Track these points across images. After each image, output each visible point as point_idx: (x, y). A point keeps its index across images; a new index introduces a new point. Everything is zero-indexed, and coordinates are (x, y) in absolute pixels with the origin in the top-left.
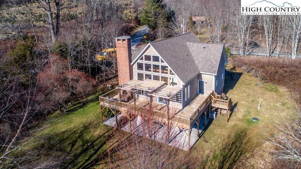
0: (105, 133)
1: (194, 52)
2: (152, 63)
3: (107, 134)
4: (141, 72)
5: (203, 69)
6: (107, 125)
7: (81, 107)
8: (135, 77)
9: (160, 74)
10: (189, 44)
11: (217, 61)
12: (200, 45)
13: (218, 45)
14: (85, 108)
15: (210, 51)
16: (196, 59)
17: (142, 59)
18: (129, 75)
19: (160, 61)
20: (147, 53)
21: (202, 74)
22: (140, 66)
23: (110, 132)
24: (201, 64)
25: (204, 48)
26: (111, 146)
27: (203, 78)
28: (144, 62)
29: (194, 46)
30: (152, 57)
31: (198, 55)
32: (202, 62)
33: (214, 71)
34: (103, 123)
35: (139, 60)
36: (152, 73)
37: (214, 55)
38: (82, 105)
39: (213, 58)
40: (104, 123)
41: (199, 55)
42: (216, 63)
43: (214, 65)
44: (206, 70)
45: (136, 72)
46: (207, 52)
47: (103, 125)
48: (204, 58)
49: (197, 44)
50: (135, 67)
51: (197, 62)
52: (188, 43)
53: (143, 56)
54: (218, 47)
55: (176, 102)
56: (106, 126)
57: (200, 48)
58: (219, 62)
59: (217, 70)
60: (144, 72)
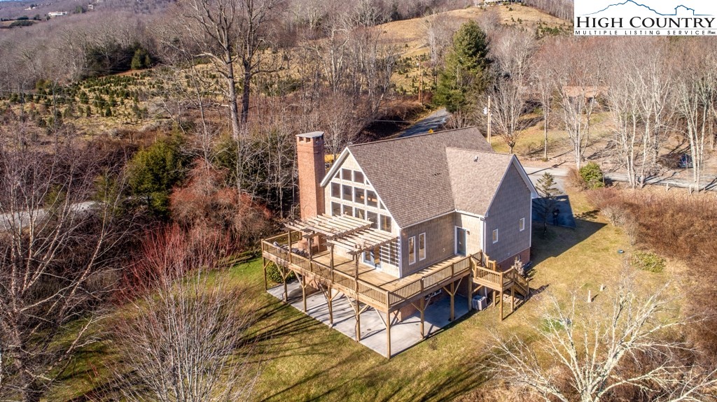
0: (261, 309)
1: (456, 168)
2: (353, 184)
3: (264, 310)
4: (336, 200)
5: (464, 203)
6: (272, 296)
7: (247, 261)
8: (329, 209)
9: (366, 208)
10: (450, 152)
11: (493, 189)
12: (469, 155)
13: (502, 157)
14: (252, 264)
15: (484, 168)
16: (455, 183)
17: (338, 176)
18: (315, 205)
19: (365, 182)
20: (345, 166)
21: (462, 215)
22: (336, 191)
23: (271, 308)
24: (462, 194)
25: (476, 161)
26: (260, 330)
27: (463, 222)
28: (342, 182)
29: (458, 156)
30: (353, 174)
31: (460, 174)
32: (464, 190)
33: (481, 210)
34: (266, 292)
35: (333, 178)
36: (354, 204)
37: (491, 176)
38: (251, 259)
39: (487, 182)
40: (268, 291)
41: (464, 175)
42: (490, 194)
43: (485, 196)
44: (469, 206)
45: (329, 201)
46: (479, 169)
47: (265, 294)
48: (469, 182)
49: (464, 151)
50: (328, 190)
51: (454, 189)
52: (448, 150)
53: (340, 170)
54: (501, 161)
55: (391, 263)
56: (270, 297)
57: (469, 160)
58: (495, 191)
59: (487, 208)
60: (342, 201)
